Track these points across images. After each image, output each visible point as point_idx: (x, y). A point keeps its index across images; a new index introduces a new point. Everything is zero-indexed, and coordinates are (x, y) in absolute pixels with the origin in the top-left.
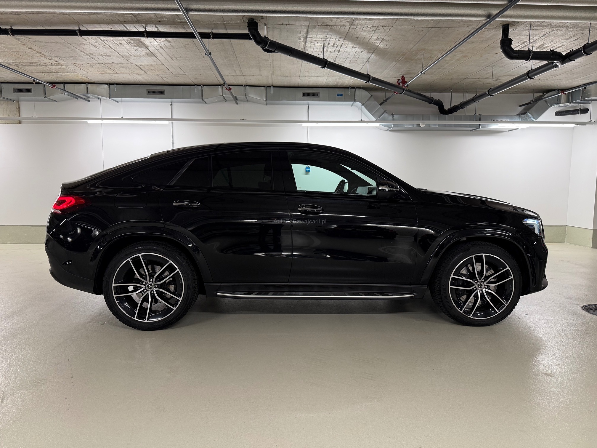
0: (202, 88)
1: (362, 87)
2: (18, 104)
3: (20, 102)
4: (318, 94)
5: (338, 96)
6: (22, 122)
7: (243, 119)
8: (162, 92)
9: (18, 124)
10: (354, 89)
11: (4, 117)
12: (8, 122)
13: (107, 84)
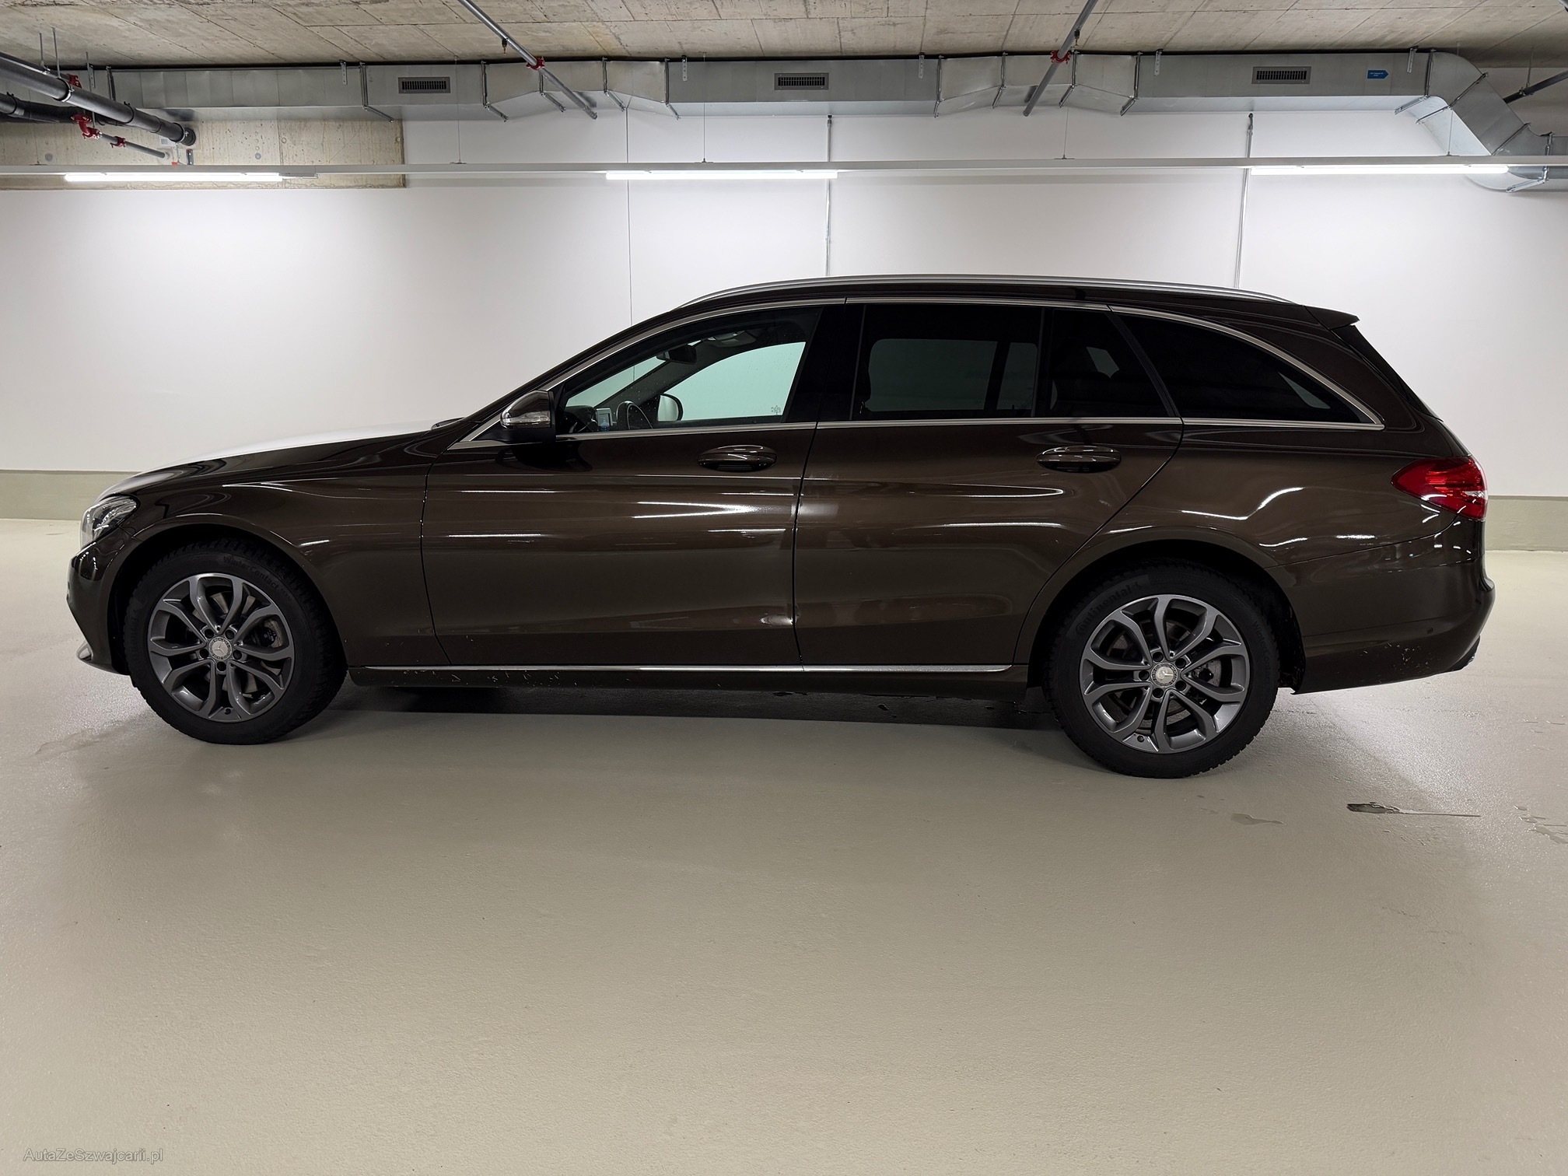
0: (939, 64)
1: (1458, 45)
2: (398, 127)
3: (403, 123)
4: (1305, 72)
5: (1370, 76)
6: (409, 179)
7: (1064, 158)
8: (819, 82)
9: (398, 186)
10: (1426, 56)
11: (364, 164)
12: (373, 183)
13: (661, 60)
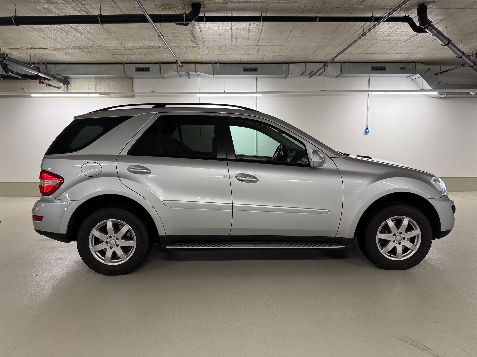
0: (288, 65)
1: (423, 61)
2: (132, 81)
3: (133, 79)
4: (385, 68)
5: (401, 69)
6: (135, 95)
7: (323, 90)
8: (256, 70)
9: (131, 97)
10: (415, 64)
11: (121, 91)
12: (124, 96)
13: (211, 63)
